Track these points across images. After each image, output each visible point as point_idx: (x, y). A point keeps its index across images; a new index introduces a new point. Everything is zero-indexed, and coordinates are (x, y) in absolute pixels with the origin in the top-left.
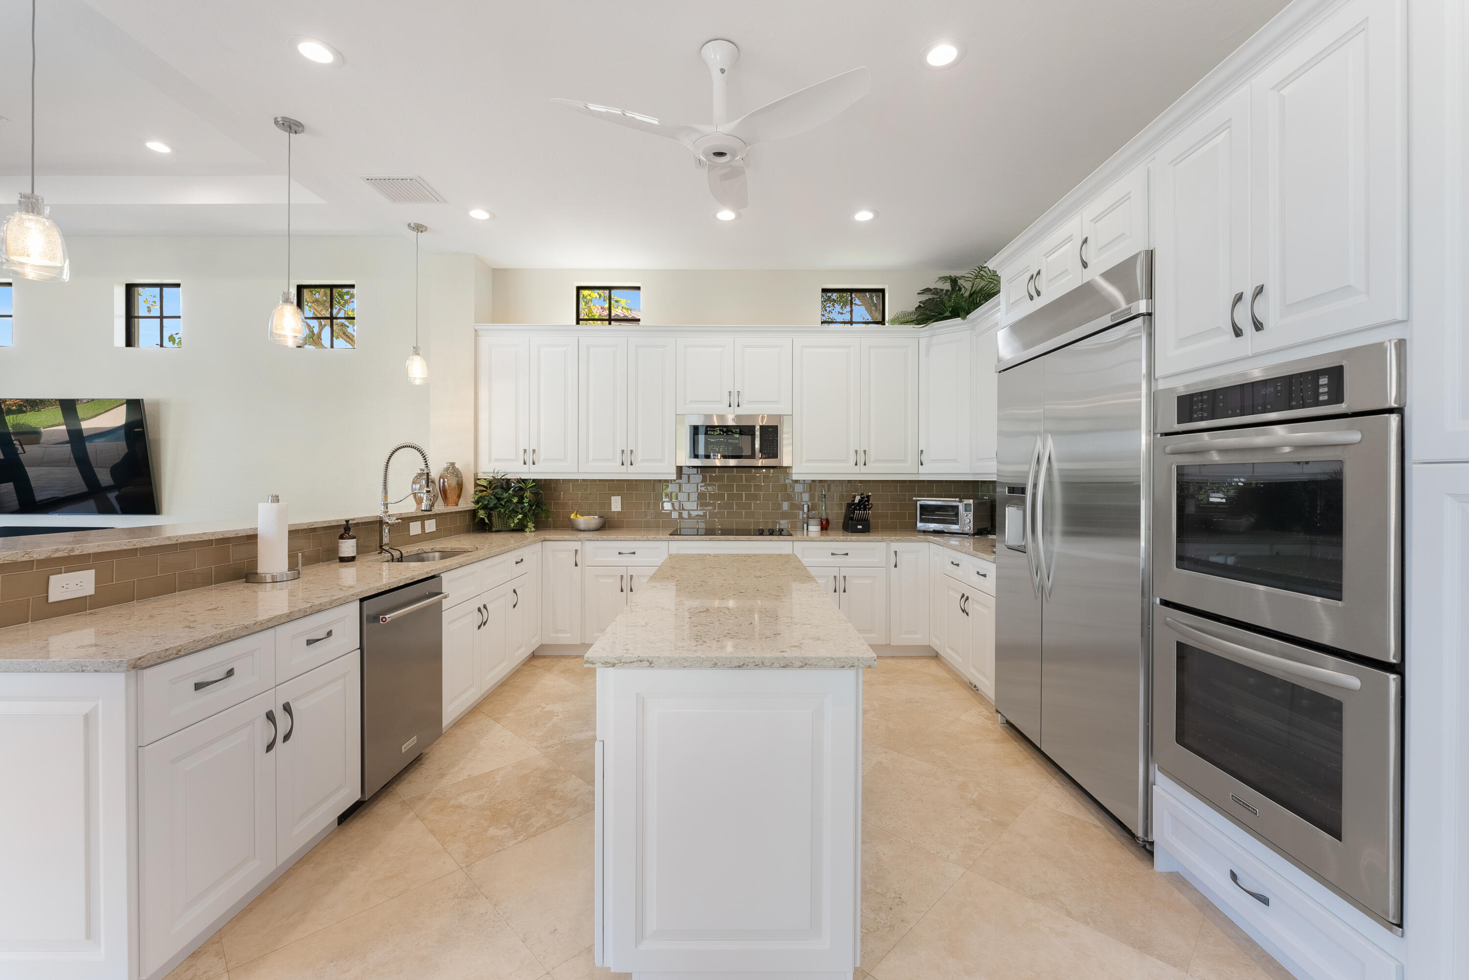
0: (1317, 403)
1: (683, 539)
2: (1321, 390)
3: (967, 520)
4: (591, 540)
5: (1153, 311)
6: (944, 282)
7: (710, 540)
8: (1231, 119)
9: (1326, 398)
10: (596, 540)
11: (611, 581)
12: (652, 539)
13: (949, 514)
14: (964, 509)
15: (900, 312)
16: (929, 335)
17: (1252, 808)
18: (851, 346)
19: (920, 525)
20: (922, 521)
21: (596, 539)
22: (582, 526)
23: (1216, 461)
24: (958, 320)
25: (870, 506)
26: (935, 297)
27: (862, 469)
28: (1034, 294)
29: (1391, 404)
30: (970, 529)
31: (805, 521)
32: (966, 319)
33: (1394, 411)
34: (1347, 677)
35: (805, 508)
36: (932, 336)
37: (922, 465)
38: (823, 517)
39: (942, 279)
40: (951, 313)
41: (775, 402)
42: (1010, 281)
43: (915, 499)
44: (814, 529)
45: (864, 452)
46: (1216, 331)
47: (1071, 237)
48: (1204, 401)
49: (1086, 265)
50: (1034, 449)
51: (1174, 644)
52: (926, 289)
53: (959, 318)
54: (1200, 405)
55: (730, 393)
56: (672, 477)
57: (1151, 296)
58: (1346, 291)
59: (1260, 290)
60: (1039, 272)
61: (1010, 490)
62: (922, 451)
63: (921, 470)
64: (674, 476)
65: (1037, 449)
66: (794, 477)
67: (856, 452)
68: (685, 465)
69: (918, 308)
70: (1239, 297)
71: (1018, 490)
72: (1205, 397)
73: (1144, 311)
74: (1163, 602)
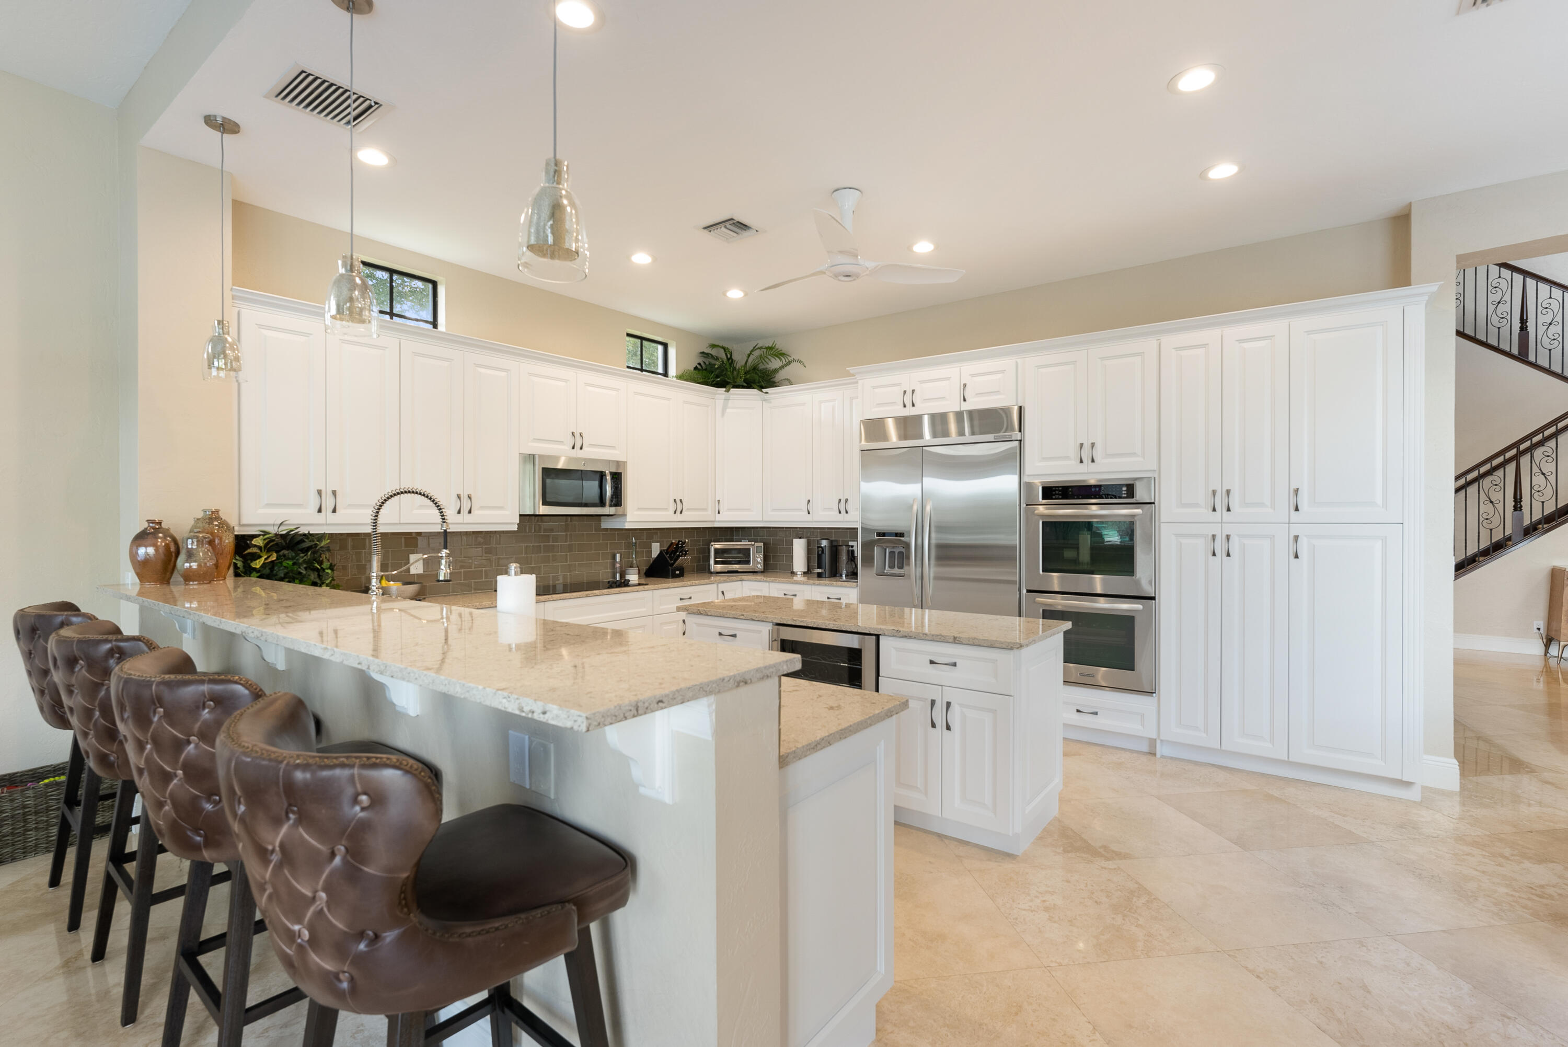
0: (1120, 497)
2: (1123, 492)
3: (757, 560)
5: (1022, 439)
6: (712, 348)
8: (1076, 361)
9: (1125, 495)
13: (744, 556)
14: (755, 551)
15: (686, 371)
16: (724, 398)
17: (1091, 675)
18: (671, 399)
19: (715, 567)
20: (716, 563)
25: (686, 552)
26: (717, 364)
27: (678, 517)
28: (909, 404)
29: (1153, 501)
30: (760, 567)
31: (618, 570)
32: (762, 391)
33: (1154, 503)
34: (1137, 606)
35: (618, 556)
36: (727, 400)
37: (719, 513)
38: (635, 565)
39: (713, 346)
40: (746, 383)
41: (613, 447)
42: (875, 387)
43: (712, 543)
44: (633, 577)
45: (681, 501)
46: (1067, 458)
47: (948, 379)
48: (1060, 491)
49: (965, 400)
50: (912, 507)
51: (1041, 611)
52: (703, 353)
53: (756, 390)
54: (1057, 492)
55: (573, 434)
56: (515, 528)
57: (1020, 431)
58: (1134, 454)
59: (1093, 444)
60: (913, 391)
61: (879, 534)
62: (719, 501)
63: (718, 517)
64: (517, 526)
65: (915, 508)
66: (628, 526)
67: (675, 501)
68: (532, 513)
69: (696, 368)
70: (1082, 445)
71: (890, 534)
72: (1060, 489)
73: (1019, 438)
74: (1028, 591)
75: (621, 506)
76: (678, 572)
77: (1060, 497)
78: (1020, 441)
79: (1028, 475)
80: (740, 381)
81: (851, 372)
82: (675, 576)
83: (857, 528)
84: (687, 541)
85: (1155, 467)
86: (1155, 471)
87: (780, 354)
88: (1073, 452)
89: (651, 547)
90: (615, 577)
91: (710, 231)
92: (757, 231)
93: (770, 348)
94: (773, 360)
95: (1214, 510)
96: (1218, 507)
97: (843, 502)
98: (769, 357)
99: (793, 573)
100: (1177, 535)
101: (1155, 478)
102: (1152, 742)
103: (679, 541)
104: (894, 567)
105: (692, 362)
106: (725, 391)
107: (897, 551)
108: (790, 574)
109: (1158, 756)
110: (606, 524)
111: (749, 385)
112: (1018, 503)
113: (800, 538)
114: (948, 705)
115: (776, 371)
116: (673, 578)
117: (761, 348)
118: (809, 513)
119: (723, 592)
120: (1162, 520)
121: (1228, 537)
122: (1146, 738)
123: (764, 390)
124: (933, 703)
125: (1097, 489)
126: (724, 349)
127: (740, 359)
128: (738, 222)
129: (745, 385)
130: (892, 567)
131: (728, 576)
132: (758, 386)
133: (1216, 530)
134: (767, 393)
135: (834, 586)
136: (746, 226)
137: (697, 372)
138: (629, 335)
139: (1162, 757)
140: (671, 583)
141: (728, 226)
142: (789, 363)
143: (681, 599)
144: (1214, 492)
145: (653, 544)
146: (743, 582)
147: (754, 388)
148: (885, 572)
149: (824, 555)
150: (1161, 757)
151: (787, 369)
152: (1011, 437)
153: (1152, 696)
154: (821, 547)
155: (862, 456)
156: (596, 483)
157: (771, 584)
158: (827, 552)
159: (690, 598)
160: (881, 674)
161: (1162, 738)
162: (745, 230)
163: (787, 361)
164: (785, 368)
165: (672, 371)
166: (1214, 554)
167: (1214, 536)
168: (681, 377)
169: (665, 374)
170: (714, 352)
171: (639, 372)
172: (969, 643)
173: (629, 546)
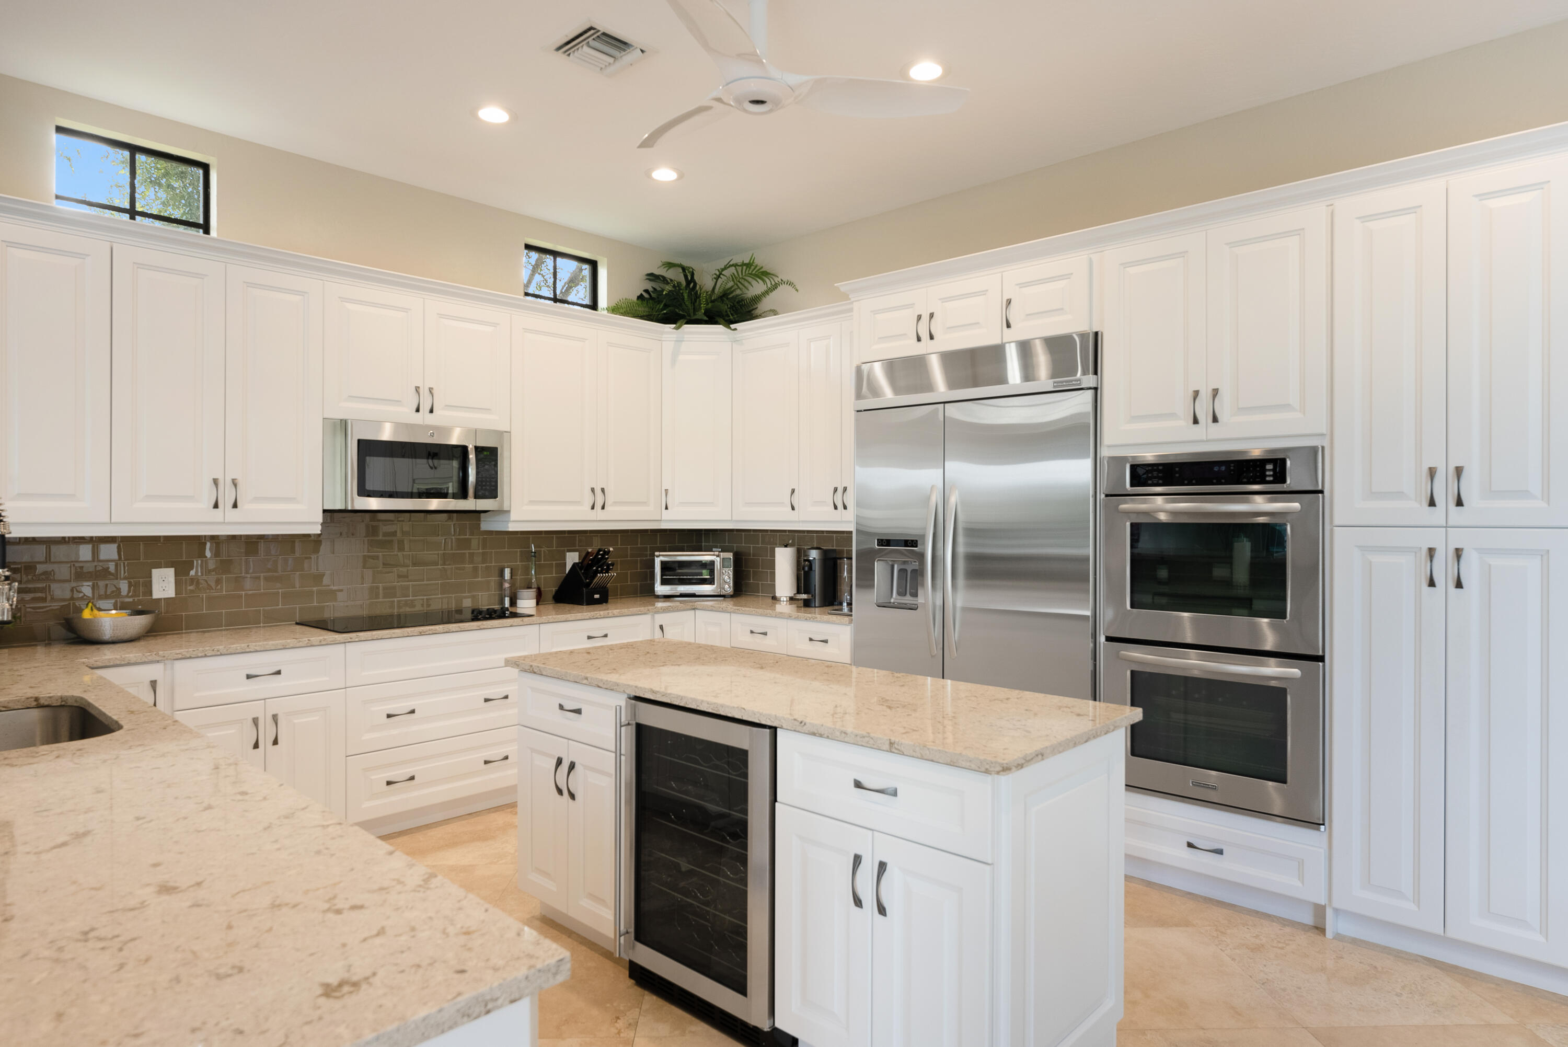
0: (1264, 482)
1: (375, 637)
2: (1267, 473)
3: (726, 578)
4: (190, 658)
5: (1099, 386)
6: (667, 268)
7: (421, 634)
8: (1186, 251)
9: (1271, 479)
10: (202, 657)
11: (233, 731)
12: (318, 643)
13: (705, 573)
14: (721, 565)
15: (624, 299)
16: (675, 339)
17: (1211, 785)
18: (586, 339)
19: (660, 589)
20: (664, 582)
21: (203, 654)
22: (107, 634)
23: (1161, 520)
24: (719, 329)
25: (608, 566)
26: (668, 288)
27: (598, 514)
28: (925, 336)
29: (1320, 488)
30: (728, 588)
31: (507, 592)
32: (730, 328)
33: (1322, 492)
34: (1294, 671)
35: (507, 573)
36: (679, 341)
37: (666, 508)
38: (535, 585)
39: (670, 265)
40: (707, 316)
41: (487, 410)
42: (876, 312)
43: (657, 553)
44: (526, 604)
45: (603, 490)
46: (1172, 416)
47: (984, 292)
48: (1159, 471)
49: (1008, 326)
50: (928, 498)
51: (1129, 673)
52: (651, 275)
53: (721, 326)
54: (1155, 474)
55: (417, 389)
56: (317, 530)
57: (1096, 373)
58: (1286, 407)
59: (1215, 392)
60: (932, 315)
61: (882, 542)
62: (666, 491)
63: (666, 515)
64: (320, 527)
65: (933, 499)
66: (512, 527)
67: (593, 490)
68: (343, 508)
69: (640, 297)
70: (1196, 394)
71: (897, 543)
72: (1161, 468)
73: (1093, 385)
74: (1109, 639)
75: (496, 497)
76: (597, 596)
77: (1161, 482)
78: (1096, 389)
79: (1109, 446)
80: (700, 314)
81: (842, 289)
82: (591, 602)
83: (852, 532)
84: (611, 549)
85: (1324, 429)
86: (1322, 435)
87: (763, 274)
88: (1183, 408)
89: (564, 558)
90: (502, 602)
91: (569, 55)
92: (642, 51)
93: (748, 265)
94: (754, 282)
95: (1432, 503)
96: (1439, 498)
97: (840, 491)
98: (750, 279)
99: (774, 598)
100: (1364, 549)
101: (1323, 448)
102: (1320, 911)
103: (600, 550)
104: (905, 595)
105: (635, 287)
106: (675, 328)
107: (909, 568)
108: (770, 600)
109: (1329, 934)
110: (487, 525)
111: (711, 318)
112: (1091, 493)
113: (786, 546)
114: (882, 866)
115: (757, 299)
116: (588, 604)
117: (735, 265)
118: (793, 508)
119: (661, 627)
120: (1336, 522)
121: (1458, 553)
122: (1309, 902)
123: (733, 326)
124: (857, 860)
125: (1223, 468)
126: (684, 269)
127: (706, 282)
128: (604, 34)
129: (705, 318)
130: (902, 593)
131: (681, 602)
132: (726, 321)
133: (1435, 539)
134: (735, 329)
135: (817, 622)
136: (625, 43)
137: (639, 302)
138: (528, 247)
139: (1339, 937)
140: (585, 612)
141: (592, 43)
142: (775, 287)
143: (589, 638)
144: (1432, 472)
145: (568, 554)
146: (697, 611)
147: (720, 324)
148: (892, 601)
149: (812, 573)
150: (1334, 938)
151: (773, 294)
152: (1080, 384)
153: (1319, 829)
154: (809, 561)
155: (857, 421)
156: (455, 464)
157: (734, 616)
158: (817, 568)
159: (606, 636)
160: (779, 798)
161: (1336, 904)
162: (624, 50)
163: (773, 283)
164: (771, 294)
165: (603, 301)
166: (1432, 583)
167: (1431, 552)
168: (615, 309)
169: (594, 306)
170: (670, 274)
171: (551, 303)
172: (914, 754)
173: (528, 556)
